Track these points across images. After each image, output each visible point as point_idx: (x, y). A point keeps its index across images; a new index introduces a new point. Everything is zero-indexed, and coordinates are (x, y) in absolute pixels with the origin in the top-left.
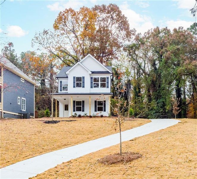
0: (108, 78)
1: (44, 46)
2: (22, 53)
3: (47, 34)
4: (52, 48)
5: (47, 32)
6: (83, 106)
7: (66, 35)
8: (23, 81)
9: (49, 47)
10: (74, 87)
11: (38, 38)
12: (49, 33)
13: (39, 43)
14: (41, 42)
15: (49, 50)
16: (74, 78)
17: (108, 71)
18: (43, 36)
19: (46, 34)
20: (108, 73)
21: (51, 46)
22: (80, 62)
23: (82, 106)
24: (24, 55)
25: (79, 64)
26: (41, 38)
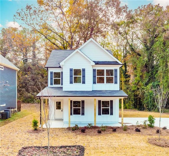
0: (116, 70)
1: (27, 23)
2: (3, 29)
3: (31, 9)
4: (35, 25)
5: (30, 8)
6: (83, 108)
7: (51, 12)
8: (2, 69)
9: (32, 24)
10: (71, 82)
11: (21, 14)
12: (33, 9)
13: (22, 20)
14: (24, 18)
15: (32, 27)
16: (71, 70)
17: (116, 62)
18: (26, 12)
19: (29, 9)
20: (116, 63)
21: (35, 23)
22: (80, 48)
23: (81, 108)
24: (5, 31)
25: (77, 52)
26: (23, 14)
